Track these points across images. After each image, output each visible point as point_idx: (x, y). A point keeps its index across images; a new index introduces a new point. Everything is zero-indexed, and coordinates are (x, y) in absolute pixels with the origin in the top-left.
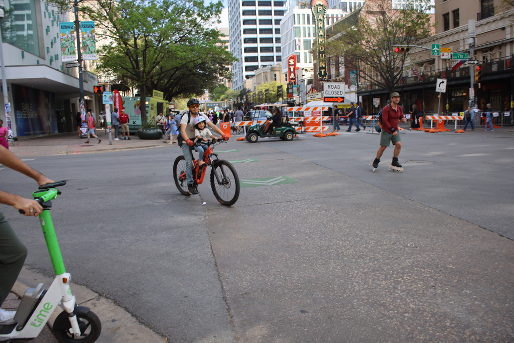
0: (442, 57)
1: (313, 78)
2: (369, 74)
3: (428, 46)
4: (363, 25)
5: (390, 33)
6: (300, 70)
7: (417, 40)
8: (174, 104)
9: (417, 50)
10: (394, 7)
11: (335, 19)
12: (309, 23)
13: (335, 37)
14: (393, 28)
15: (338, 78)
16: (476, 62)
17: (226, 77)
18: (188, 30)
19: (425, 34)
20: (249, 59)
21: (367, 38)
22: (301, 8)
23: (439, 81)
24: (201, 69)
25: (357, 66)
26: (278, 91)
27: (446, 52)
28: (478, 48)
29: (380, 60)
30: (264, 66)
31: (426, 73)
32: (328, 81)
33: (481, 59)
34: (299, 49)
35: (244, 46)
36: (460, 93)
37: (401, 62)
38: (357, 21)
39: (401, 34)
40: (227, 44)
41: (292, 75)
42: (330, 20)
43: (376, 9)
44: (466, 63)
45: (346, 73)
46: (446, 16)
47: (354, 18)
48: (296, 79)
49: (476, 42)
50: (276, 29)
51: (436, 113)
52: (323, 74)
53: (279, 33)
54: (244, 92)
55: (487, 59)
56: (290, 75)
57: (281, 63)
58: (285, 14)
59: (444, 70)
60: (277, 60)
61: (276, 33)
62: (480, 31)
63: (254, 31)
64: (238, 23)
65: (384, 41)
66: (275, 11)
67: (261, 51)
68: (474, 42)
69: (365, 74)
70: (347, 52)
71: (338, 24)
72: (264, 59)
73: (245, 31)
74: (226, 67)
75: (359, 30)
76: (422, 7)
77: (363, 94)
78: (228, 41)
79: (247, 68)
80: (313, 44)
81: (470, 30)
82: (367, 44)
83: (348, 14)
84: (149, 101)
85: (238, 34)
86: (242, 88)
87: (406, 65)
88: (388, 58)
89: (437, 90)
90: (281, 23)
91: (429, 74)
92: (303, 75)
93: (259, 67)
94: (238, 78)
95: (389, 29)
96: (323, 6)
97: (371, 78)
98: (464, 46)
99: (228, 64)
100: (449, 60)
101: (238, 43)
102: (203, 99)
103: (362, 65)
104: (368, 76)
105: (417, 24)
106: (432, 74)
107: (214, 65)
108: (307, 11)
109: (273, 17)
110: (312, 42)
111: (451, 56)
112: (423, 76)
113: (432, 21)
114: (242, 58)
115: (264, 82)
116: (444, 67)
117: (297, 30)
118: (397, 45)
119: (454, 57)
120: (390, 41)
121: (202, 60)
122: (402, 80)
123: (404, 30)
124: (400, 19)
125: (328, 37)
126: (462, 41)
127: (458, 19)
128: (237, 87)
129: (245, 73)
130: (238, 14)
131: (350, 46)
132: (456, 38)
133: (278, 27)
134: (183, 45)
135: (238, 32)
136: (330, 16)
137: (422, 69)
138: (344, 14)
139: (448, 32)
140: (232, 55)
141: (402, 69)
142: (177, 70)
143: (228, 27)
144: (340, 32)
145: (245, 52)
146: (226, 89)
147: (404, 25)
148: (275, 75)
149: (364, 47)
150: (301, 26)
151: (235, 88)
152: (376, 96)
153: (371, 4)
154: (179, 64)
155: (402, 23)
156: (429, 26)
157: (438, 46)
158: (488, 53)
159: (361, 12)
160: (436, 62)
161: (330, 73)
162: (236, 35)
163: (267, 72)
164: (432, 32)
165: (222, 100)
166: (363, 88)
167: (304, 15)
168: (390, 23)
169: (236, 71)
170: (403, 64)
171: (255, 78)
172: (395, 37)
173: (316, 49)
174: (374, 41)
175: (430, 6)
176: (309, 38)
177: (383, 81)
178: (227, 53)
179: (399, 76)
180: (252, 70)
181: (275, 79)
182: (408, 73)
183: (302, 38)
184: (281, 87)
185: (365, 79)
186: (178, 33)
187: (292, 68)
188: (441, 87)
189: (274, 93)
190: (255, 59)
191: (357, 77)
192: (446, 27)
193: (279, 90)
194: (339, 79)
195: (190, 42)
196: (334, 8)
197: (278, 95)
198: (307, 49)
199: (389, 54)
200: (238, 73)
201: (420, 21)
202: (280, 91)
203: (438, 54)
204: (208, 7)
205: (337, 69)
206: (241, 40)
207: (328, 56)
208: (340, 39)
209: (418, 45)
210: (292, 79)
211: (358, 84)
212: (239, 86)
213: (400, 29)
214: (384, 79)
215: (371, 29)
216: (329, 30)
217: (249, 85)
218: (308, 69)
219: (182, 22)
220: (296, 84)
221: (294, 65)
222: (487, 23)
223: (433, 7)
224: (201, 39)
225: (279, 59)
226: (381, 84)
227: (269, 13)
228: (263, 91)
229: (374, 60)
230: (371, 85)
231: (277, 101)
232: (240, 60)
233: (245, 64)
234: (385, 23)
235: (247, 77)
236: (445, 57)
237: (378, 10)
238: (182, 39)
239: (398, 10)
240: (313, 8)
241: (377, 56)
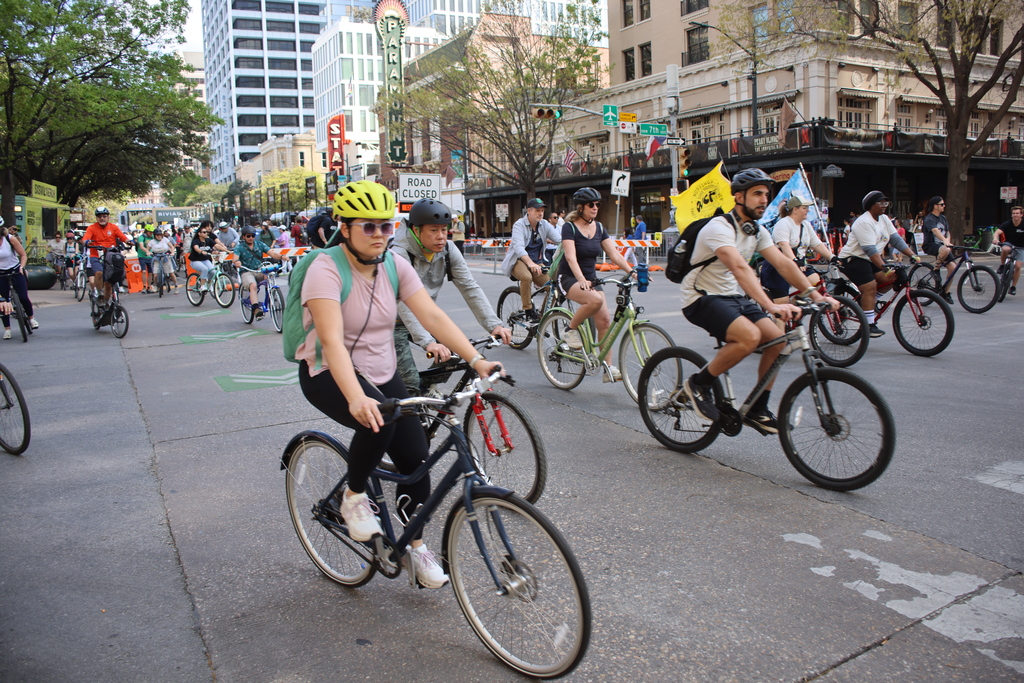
0: (622, 130)
1: (378, 163)
2: (487, 157)
3: (596, 108)
4: (477, 63)
5: (527, 79)
6: (352, 145)
7: (576, 95)
8: (81, 213)
9: (578, 114)
10: (534, 30)
11: (422, 47)
12: (370, 52)
13: (422, 82)
14: (532, 70)
15: (427, 164)
16: (681, 142)
17: (197, 157)
18: (110, 54)
19: (592, 86)
20: (248, 122)
21: (485, 88)
22: (356, 21)
23: (617, 174)
24: (143, 137)
25: (463, 143)
26: (307, 188)
27: (629, 120)
28: (684, 116)
29: (509, 132)
30: (277, 135)
31: (595, 158)
32: (407, 169)
33: (689, 137)
34: (351, 104)
35: (236, 92)
36: (655, 196)
37: (547, 136)
38: (465, 54)
39: (548, 83)
40: (200, 87)
41: (337, 154)
42: (413, 47)
43: (500, 33)
44: (665, 142)
45: (442, 154)
46: (628, 55)
47: (459, 47)
48: (345, 163)
49: (681, 105)
50: (303, 61)
51: (613, 233)
52: (398, 154)
53: (311, 69)
54: (237, 189)
55: (699, 136)
56: (332, 156)
57: (313, 130)
58: (321, 31)
59: (626, 153)
60: (306, 125)
61: (303, 69)
62: (686, 85)
63: (258, 62)
64: (223, 44)
65: (516, 94)
66: (301, 24)
67: (273, 105)
68: (678, 106)
69: (480, 156)
70: (444, 113)
71: (427, 57)
72: (278, 121)
73: (238, 62)
74: (198, 134)
75: (468, 71)
76: (586, 34)
77: (477, 197)
78: (202, 81)
79: (243, 139)
80: (379, 94)
81: (670, 83)
82: (485, 99)
83: (447, 38)
84: (22, 204)
85: (224, 68)
86: (233, 180)
87: (557, 142)
88: (523, 127)
89: (613, 192)
90: (314, 48)
91: (600, 160)
92: (358, 157)
93: (269, 137)
94: (224, 158)
95: (525, 72)
96: (398, 19)
97: (491, 165)
98: (660, 110)
99: (203, 129)
100: (634, 135)
101: (225, 86)
102: (147, 201)
103: (475, 139)
104: (486, 161)
105: (577, 66)
106: (604, 160)
107: (170, 130)
108: (368, 28)
109: (298, 36)
110: (376, 91)
111: (638, 128)
112: (588, 163)
113: (605, 62)
114: (232, 118)
115: (279, 168)
116: (627, 148)
117: (347, 64)
118: (541, 104)
119: (643, 131)
120: (527, 94)
121: (144, 120)
122: (549, 170)
123: (554, 75)
124: (546, 54)
125: (409, 81)
126: (657, 101)
127: (650, 60)
128: (222, 177)
129: (239, 149)
130: (223, 25)
131: (451, 101)
132: (646, 95)
133: (306, 56)
134: (100, 85)
135: (224, 62)
136: (412, 40)
137: (587, 149)
138: (440, 37)
139: (632, 84)
140: (210, 110)
141: (550, 151)
142: (88, 139)
143: (202, 51)
144: (432, 73)
145: (238, 105)
146: (200, 181)
147: (553, 67)
148: (302, 154)
149: (478, 105)
150: (356, 56)
151: (218, 180)
152: (502, 200)
153: (492, 21)
154: (93, 125)
155: (549, 61)
156: (598, 70)
157: (614, 110)
158: (701, 126)
159: (473, 37)
160: (612, 137)
161: (412, 152)
162: (220, 69)
163: (284, 148)
164: (603, 82)
165: (190, 204)
166: (476, 184)
167: (359, 34)
168: (527, 60)
169: (219, 144)
170: (551, 141)
171: (258, 161)
172: (536, 87)
173: (384, 105)
174: (497, 93)
175: (601, 33)
176: (370, 83)
177: (514, 171)
178: (199, 106)
179: (544, 162)
180: (255, 144)
181: (302, 163)
182: (561, 157)
183: (357, 82)
184: (312, 180)
185: (480, 167)
186: (89, 59)
187: (336, 141)
188: (621, 186)
189: (299, 191)
190: (260, 120)
191: (465, 163)
192: (629, 75)
193: (309, 185)
194: (431, 166)
195: (116, 81)
196: (421, 24)
197: (307, 196)
198: (367, 104)
199: (526, 120)
200: (224, 148)
201: (582, 59)
202: (310, 188)
203: (615, 124)
204: (156, 8)
205: (427, 146)
206: (230, 80)
207: (408, 120)
208: (431, 86)
209: (578, 105)
210: (337, 163)
211: (466, 176)
212: (226, 176)
213: (545, 73)
214: (516, 167)
215: (492, 72)
216: (410, 68)
217: (249, 173)
218: (369, 144)
219: (98, 35)
220: (345, 173)
221: (341, 135)
222: (698, 72)
223: (605, 35)
224: (142, 74)
225: (310, 122)
226: (511, 177)
227: (289, 26)
228: (278, 187)
229: (497, 131)
230: (491, 179)
231: (307, 205)
232: (228, 122)
233: (238, 130)
234: (517, 60)
235: (244, 157)
236: (626, 131)
237: (504, 35)
238: (98, 72)
239: (541, 36)
240: (378, 22)
241: (503, 123)
